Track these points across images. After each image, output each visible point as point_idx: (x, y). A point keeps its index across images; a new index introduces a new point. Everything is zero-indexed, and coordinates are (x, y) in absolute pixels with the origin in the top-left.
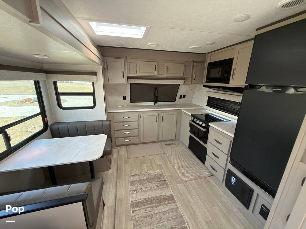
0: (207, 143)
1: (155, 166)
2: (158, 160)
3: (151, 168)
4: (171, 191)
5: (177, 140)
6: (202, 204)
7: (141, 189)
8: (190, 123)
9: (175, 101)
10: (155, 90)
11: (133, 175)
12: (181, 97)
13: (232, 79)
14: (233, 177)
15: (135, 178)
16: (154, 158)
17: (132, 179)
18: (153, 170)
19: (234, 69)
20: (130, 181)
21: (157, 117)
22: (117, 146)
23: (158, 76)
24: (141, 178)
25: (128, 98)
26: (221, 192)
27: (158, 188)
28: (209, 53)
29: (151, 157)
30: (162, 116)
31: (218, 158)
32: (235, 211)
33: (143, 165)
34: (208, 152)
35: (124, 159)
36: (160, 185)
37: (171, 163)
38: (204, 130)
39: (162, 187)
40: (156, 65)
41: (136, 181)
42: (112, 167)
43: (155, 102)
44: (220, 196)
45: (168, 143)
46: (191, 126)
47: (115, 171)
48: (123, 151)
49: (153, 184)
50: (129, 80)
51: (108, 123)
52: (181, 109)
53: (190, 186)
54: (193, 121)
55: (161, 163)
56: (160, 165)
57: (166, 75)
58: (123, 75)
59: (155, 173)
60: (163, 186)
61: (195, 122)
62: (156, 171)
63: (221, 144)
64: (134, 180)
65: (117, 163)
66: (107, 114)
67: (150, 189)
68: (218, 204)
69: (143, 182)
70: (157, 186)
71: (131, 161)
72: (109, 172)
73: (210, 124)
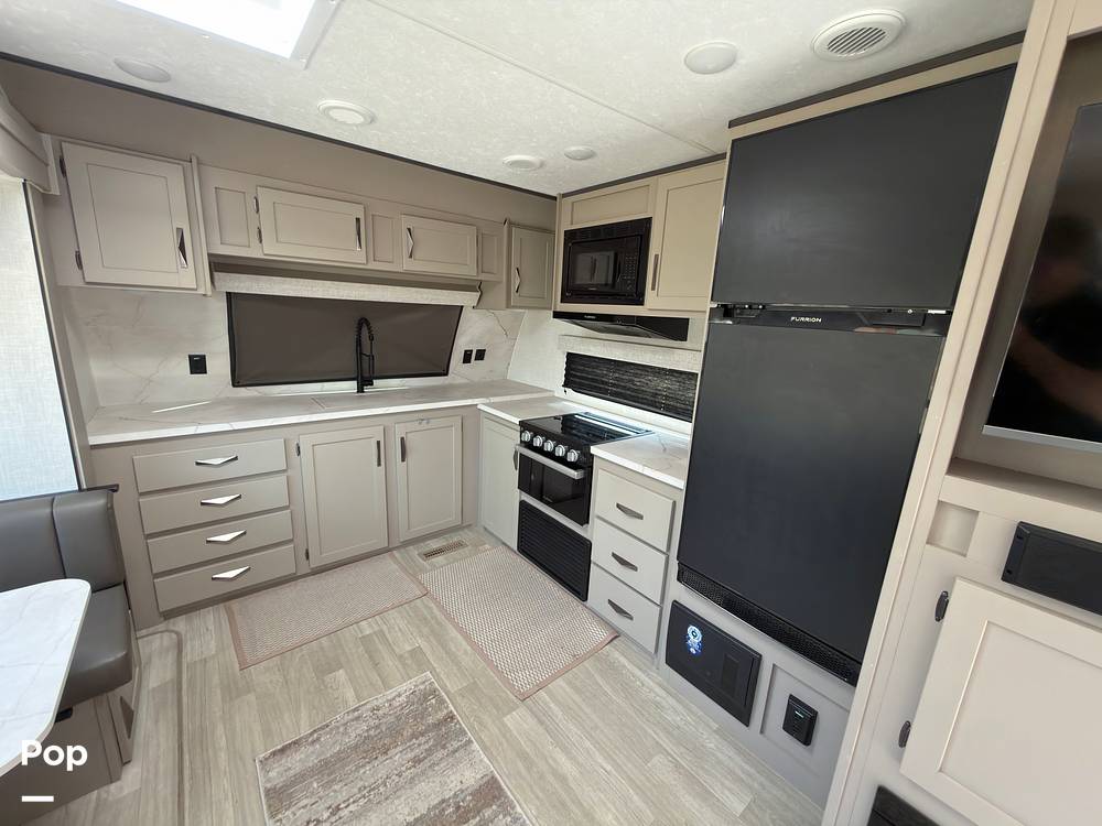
0: (588, 522)
1: (390, 664)
2: (404, 635)
3: (375, 678)
4: (481, 761)
5: (470, 525)
6: (609, 768)
7: (338, 808)
8: (516, 452)
9: (446, 374)
10: (360, 328)
11: (283, 750)
12: (467, 358)
13: (653, 289)
14: (691, 628)
15: (297, 761)
16: (385, 628)
17: (276, 775)
18: (387, 686)
19: (656, 256)
20: (267, 792)
21: (378, 443)
22: (169, 615)
23: (373, 266)
24: (330, 746)
25: (220, 364)
26: (658, 689)
27: (421, 767)
28: (565, 195)
29: (367, 628)
30: (402, 439)
31: (635, 568)
32: (712, 745)
33: (328, 678)
34: (599, 555)
35: (216, 680)
36: (429, 752)
37: (460, 630)
38: (574, 474)
39: (440, 754)
40: (358, 220)
41: (301, 778)
42: (138, 753)
43: (364, 382)
44: (658, 705)
45: (434, 544)
46: (525, 466)
47: (166, 764)
48: (206, 636)
49: (399, 757)
50: (216, 274)
51: (97, 502)
52: (475, 401)
53: (552, 705)
54: (529, 445)
55: (421, 642)
56: (416, 653)
57: (408, 266)
58: (182, 248)
59: (399, 695)
60: (444, 747)
61: (540, 450)
62: (404, 687)
63: (641, 517)
64: (292, 772)
65: (172, 713)
66: (86, 455)
67: (382, 789)
68: (657, 743)
69: (343, 767)
70: (417, 761)
71: (262, 676)
72: (121, 788)
73: (594, 450)
